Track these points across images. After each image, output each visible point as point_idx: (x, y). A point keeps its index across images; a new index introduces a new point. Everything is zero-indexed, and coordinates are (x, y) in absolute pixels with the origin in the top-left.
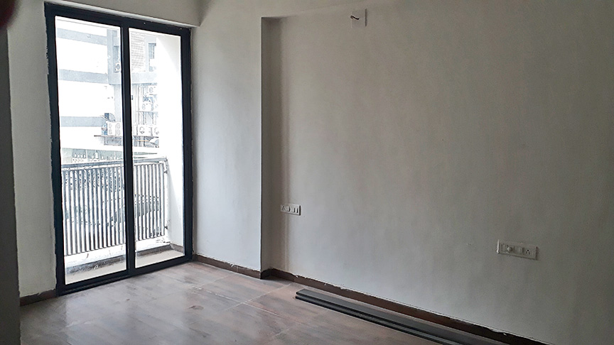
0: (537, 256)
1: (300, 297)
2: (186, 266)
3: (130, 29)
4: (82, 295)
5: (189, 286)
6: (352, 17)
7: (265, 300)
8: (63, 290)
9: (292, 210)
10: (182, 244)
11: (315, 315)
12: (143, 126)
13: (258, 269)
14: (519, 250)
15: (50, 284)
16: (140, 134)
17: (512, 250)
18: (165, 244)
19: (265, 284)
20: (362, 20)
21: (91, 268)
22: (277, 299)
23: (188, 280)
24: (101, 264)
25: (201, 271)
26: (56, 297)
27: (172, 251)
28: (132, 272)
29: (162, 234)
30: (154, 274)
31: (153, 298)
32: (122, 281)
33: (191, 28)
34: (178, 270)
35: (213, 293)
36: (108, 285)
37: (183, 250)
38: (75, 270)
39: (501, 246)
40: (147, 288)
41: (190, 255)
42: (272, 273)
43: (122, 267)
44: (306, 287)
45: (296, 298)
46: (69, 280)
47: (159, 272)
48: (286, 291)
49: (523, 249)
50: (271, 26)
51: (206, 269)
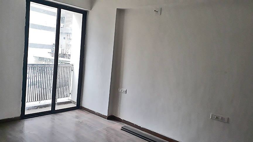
0: (228, 121)
1: (123, 129)
2: (77, 111)
3: (61, 9)
4: (31, 120)
5: (77, 120)
6: (155, 11)
7: (108, 129)
8: (24, 117)
9: (123, 91)
10: (76, 101)
11: (129, 138)
12: (68, 50)
13: (106, 115)
14: (220, 118)
15: (18, 114)
16: (66, 53)
17: (217, 118)
18: (69, 101)
19: (109, 122)
20: (159, 12)
21: (36, 108)
22: (113, 129)
23: (77, 117)
24: (41, 107)
25: (83, 114)
26: (20, 120)
27: (72, 104)
28: (53, 112)
29: (68, 96)
30: (62, 113)
31: (61, 124)
32: (49, 115)
33: (87, 11)
34: (73, 112)
35: (86, 124)
36: (43, 116)
37: (76, 104)
38: (29, 109)
39: (212, 115)
40: (59, 119)
41: (79, 106)
42: (112, 118)
43: (49, 109)
44: (126, 125)
45: (121, 129)
46: (27, 113)
47: (65, 113)
48: (117, 126)
49: (222, 118)
50: (121, 12)
51: (85, 113)
